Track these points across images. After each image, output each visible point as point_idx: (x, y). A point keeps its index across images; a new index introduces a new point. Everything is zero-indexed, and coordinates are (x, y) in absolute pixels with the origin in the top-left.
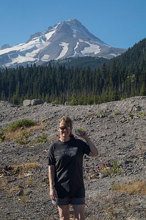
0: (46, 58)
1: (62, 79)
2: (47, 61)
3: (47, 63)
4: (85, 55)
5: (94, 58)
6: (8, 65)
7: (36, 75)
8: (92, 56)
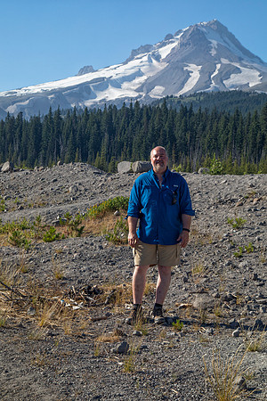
0: (158, 92)
1: (186, 130)
2: (160, 98)
3: (159, 101)
4: (231, 87)
5: (248, 94)
6: (88, 103)
7: (138, 122)
8: (244, 90)
